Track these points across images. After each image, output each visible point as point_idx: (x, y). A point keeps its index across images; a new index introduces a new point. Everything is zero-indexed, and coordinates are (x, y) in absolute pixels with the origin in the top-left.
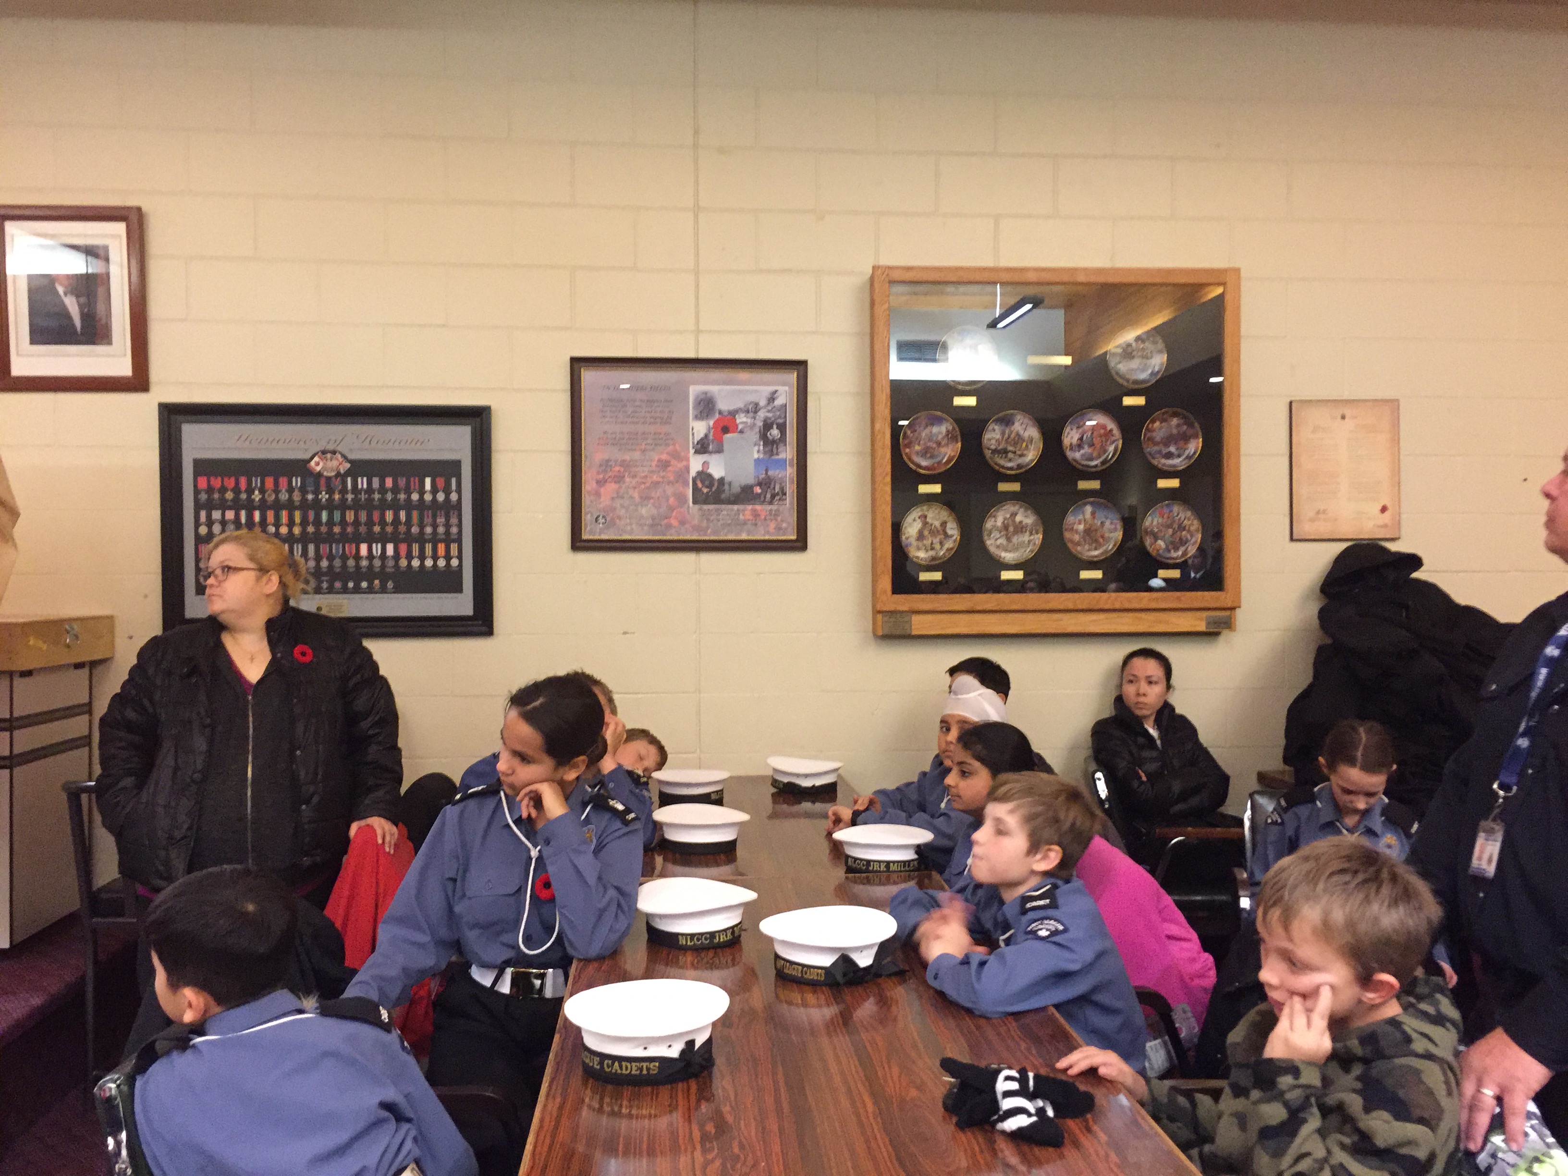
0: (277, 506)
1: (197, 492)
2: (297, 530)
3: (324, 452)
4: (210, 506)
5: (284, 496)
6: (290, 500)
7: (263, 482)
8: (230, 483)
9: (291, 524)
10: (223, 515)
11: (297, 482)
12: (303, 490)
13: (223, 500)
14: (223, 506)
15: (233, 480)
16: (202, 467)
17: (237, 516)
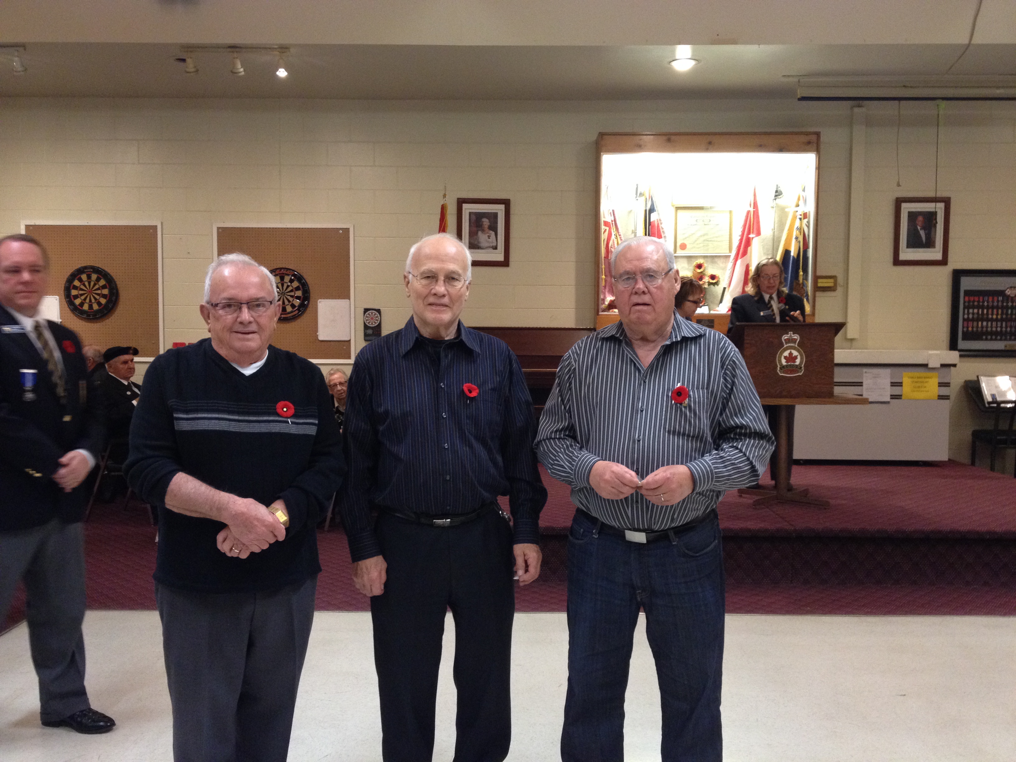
0: (993, 308)
1: (964, 302)
2: (999, 317)
3: (1011, 287)
4: (968, 308)
5: (995, 304)
6: (998, 305)
7: (988, 299)
8: (976, 299)
9: (997, 314)
10: (973, 311)
11: (1000, 298)
12: (1003, 302)
13: (973, 305)
14: (974, 307)
15: (977, 297)
16: (967, 293)
17: (978, 311)
